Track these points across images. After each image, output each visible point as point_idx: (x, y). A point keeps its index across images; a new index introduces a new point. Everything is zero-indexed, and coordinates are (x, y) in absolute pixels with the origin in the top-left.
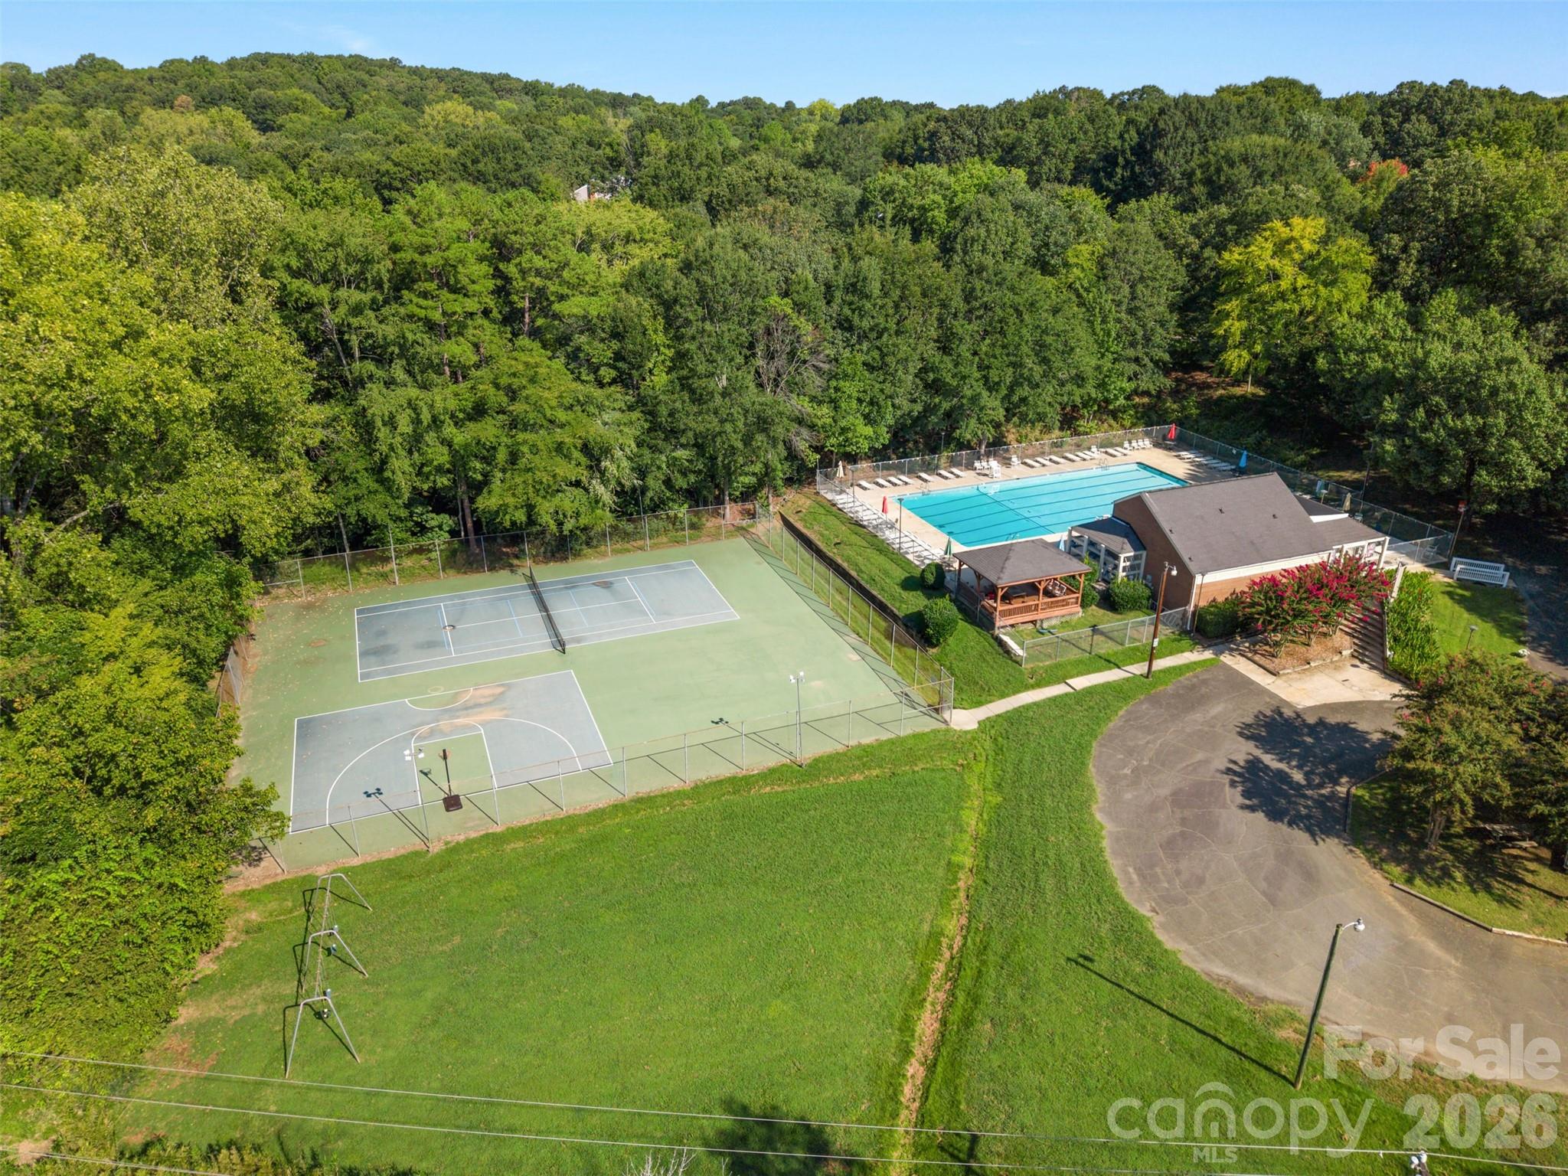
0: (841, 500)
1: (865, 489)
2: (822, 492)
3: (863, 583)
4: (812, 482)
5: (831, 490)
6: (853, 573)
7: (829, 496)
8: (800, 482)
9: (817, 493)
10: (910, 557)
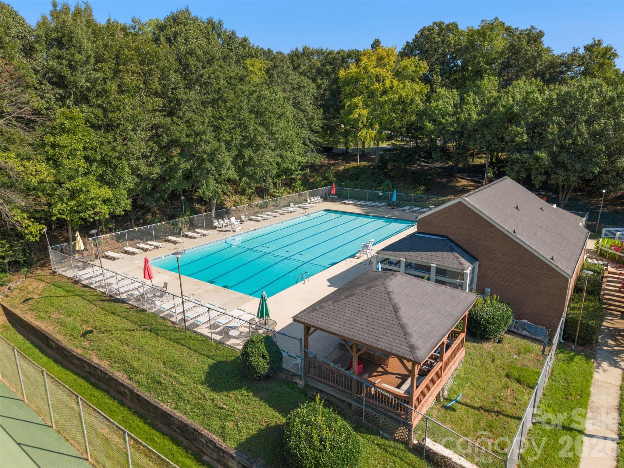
0: (84, 275)
1: (113, 259)
2: (60, 271)
3: (142, 392)
4: (45, 262)
5: (70, 267)
6: (121, 376)
7: (70, 274)
8: (28, 264)
9: (54, 273)
10: (204, 330)
